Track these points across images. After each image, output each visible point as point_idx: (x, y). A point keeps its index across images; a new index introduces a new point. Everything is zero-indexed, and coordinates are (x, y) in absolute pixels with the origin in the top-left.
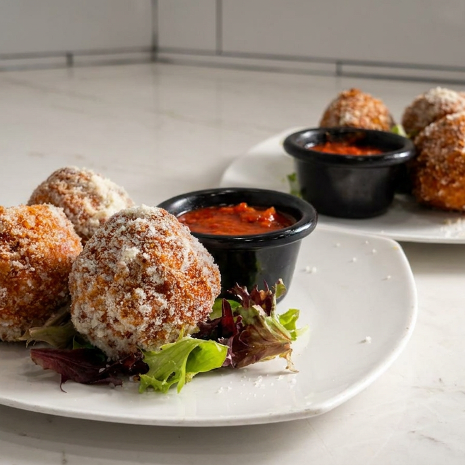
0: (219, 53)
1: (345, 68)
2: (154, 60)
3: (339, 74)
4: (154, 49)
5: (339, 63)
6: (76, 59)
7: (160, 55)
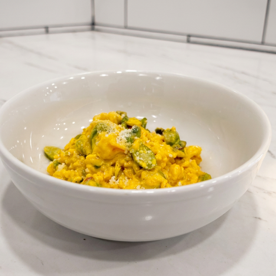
0: (126, 27)
1: (192, 39)
2: (93, 29)
3: (188, 41)
4: (93, 24)
5: (189, 36)
6: (50, 29)
7: (96, 27)
